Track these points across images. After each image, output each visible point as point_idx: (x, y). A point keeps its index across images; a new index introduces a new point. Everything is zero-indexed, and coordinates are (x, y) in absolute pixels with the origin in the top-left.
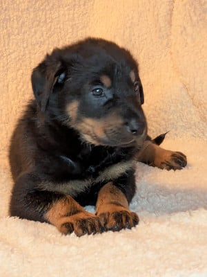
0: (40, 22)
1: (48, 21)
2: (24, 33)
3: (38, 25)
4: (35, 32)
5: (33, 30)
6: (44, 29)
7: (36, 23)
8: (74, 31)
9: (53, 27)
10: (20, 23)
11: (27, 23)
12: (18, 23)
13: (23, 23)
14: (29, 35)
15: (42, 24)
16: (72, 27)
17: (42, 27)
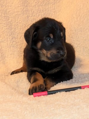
0: (40, 11)
1: (44, 10)
2: (34, 16)
3: (40, 12)
4: (39, 15)
5: (38, 15)
6: (42, 14)
7: (39, 11)
8: (55, 14)
9: (46, 13)
10: (32, 12)
11: (35, 12)
12: (31, 12)
13: (34, 12)
14: (36, 17)
15: (41, 12)
16: (54, 12)
17: (41, 13)
